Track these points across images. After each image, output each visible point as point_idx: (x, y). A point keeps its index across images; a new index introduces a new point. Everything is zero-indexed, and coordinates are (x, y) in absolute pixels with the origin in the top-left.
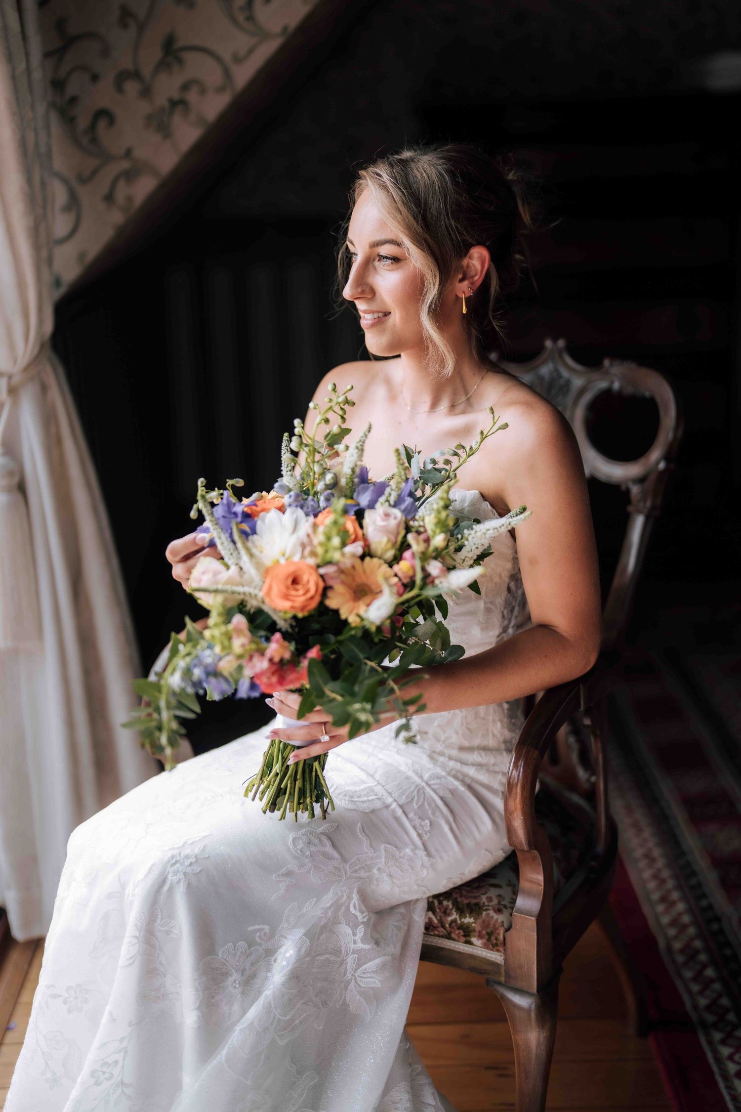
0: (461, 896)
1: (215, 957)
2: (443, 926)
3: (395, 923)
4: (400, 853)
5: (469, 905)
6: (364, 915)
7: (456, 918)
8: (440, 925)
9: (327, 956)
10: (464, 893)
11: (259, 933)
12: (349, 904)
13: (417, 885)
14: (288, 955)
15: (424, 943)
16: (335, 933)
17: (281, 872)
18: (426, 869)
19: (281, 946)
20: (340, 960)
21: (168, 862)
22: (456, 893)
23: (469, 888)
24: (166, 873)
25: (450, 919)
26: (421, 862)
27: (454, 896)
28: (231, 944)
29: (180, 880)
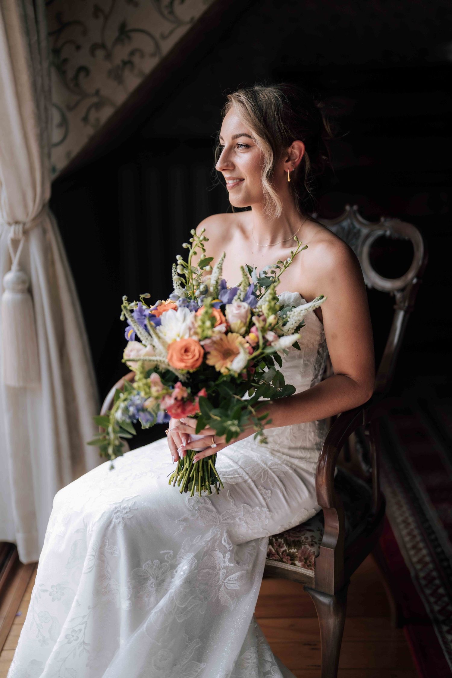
0: (289, 536)
1: (140, 568)
2: (278, 554)
3: (249, 552)
4: (252, 509)
5: (294, 541)
6: (230, 546)
7: (286, 549)
8: (276, 553)
9: (208, 570)
10: (291, 534)
11: (167, 555)
12: (221, 539)
13: (263, 529)
14: (184, 568)
15: (267, 564)
16: (212, 556)
17: (181, 519)
18: (268, 519)
19: (180, 563)
20: (215, 573)
21: (113, 511)
22: (286, 535)
23: (294, 532)
24: (112, 517)
25: (282, 550)
26: (265, 515)
27: (285, 536)
28: (150, 561)
29: (119, 523)
